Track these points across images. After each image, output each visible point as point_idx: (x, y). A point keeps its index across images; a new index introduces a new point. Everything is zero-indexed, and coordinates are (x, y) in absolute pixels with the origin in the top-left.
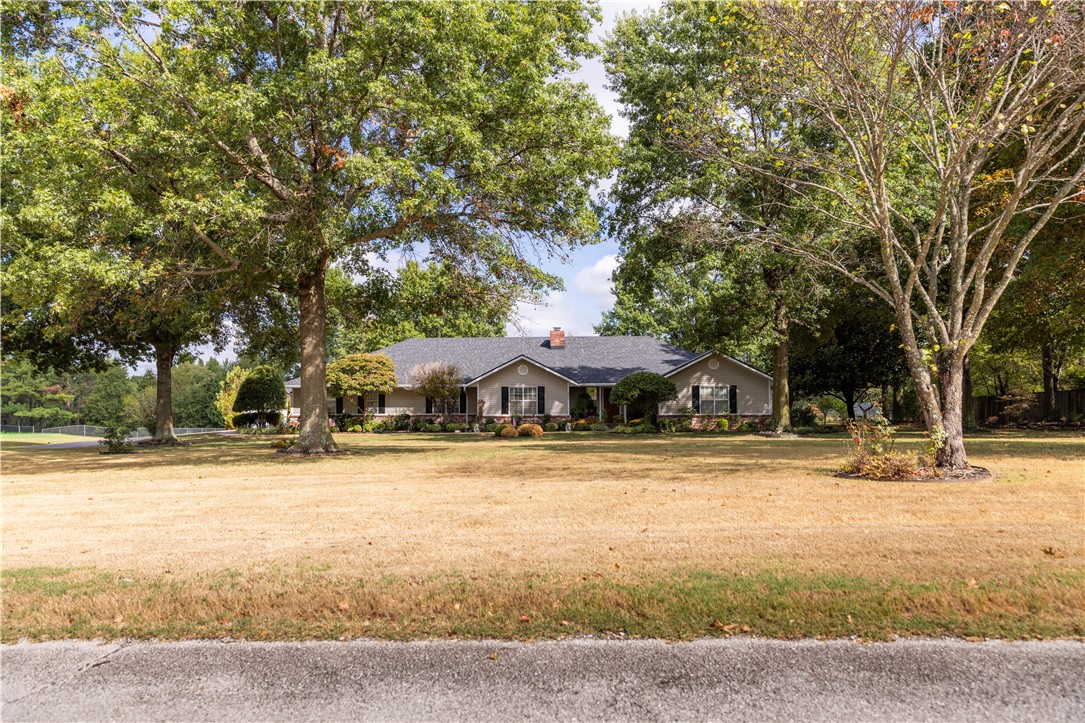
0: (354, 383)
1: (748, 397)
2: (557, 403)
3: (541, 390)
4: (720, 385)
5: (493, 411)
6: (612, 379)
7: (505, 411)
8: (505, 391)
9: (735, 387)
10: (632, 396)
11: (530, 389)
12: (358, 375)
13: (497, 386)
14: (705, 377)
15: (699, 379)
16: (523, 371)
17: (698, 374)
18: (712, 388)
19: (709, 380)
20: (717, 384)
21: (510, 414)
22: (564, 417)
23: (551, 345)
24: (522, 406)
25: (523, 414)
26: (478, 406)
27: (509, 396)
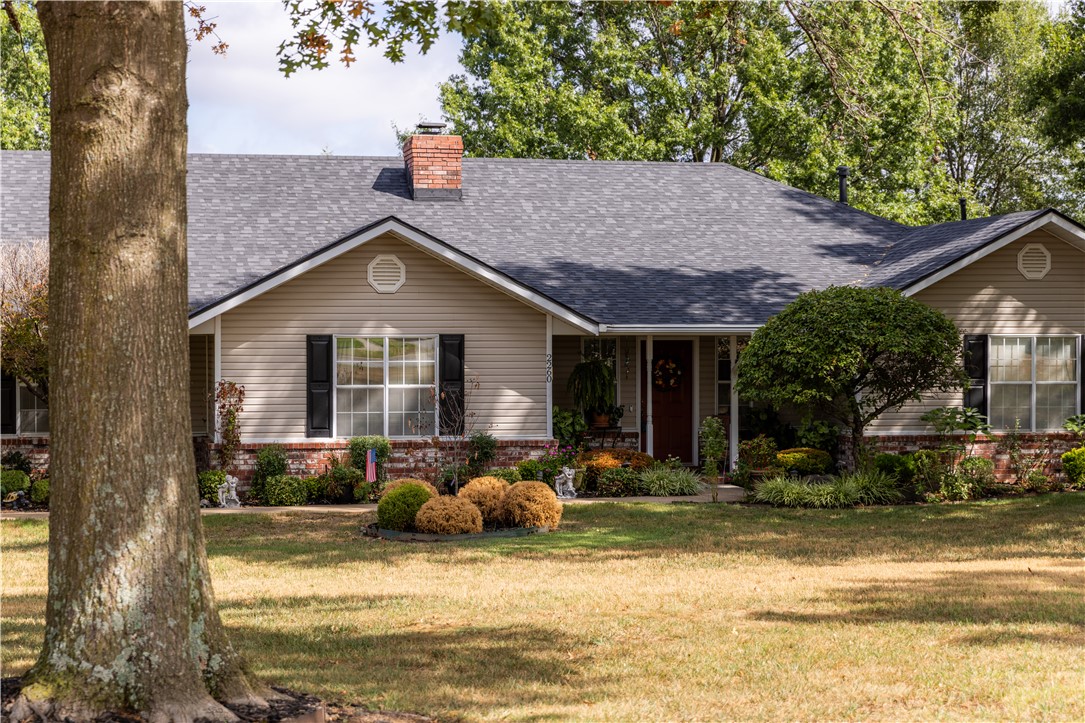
2: (510, 396)
3: (453, 347)
4: (1054, 332)
5: (278, 423)
6: (697, 309)
7: (318, 418)
8: (319, 354)
10: (835, 374)
11: (409, 343)
13: (293, 333)
14: (1008, 306)
15: (990, 312)
16: (386, 278)
17: (985, 295)
18: (1027, 341)
19: (1020, 315)
20: (1046, 328)
21: (338, 438)
22: (536, 446)
23: (416, 186)
24: (380, 406)
25: (387, 438)
26: (217, 405)
27: (335, 361)
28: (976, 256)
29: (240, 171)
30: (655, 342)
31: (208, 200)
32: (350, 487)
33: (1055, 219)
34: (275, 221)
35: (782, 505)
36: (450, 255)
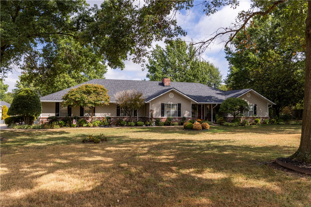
0: (91, 100)
1: (261, 109)
2: (186, 112)
3: (179, 105)
4: (251, 104)
5: (158, 115)
6: (208, 100)
7: (163, 114)
8: (163, 106)
9: (256, 105)
11: (174, 104)
12: (93, 95)
16: (171, 96)
20: (250, 104)
21: (165, 117)
22: (190, 118)
23: (165, 85)
24: (170, 113)
25: (171, 117)
26: (150, 113)
27: (165, 108)
28: (243, 94)
29: (142, 83)
30: (198, 105)
31: (139, 86)
32: (170, 123)
33: (252, 90)
34: (148, 89)
35: (228, 126)
36: (181, 93)
